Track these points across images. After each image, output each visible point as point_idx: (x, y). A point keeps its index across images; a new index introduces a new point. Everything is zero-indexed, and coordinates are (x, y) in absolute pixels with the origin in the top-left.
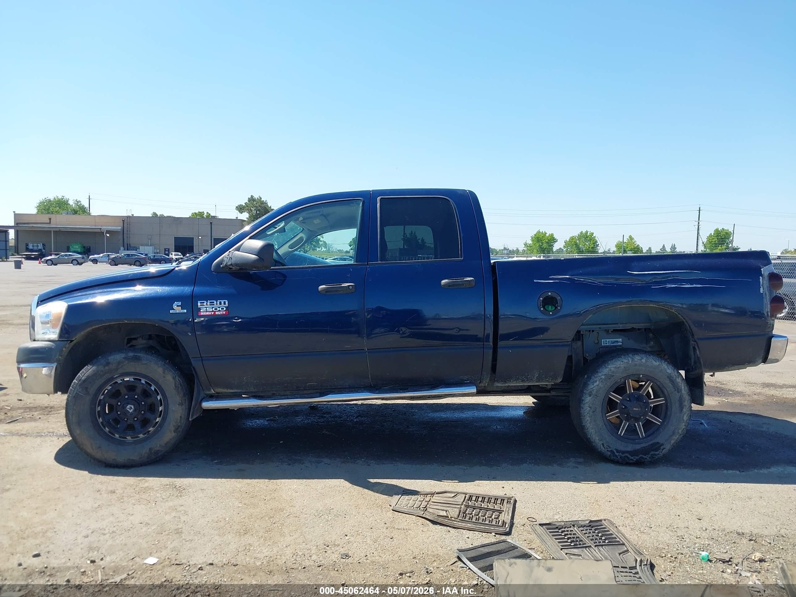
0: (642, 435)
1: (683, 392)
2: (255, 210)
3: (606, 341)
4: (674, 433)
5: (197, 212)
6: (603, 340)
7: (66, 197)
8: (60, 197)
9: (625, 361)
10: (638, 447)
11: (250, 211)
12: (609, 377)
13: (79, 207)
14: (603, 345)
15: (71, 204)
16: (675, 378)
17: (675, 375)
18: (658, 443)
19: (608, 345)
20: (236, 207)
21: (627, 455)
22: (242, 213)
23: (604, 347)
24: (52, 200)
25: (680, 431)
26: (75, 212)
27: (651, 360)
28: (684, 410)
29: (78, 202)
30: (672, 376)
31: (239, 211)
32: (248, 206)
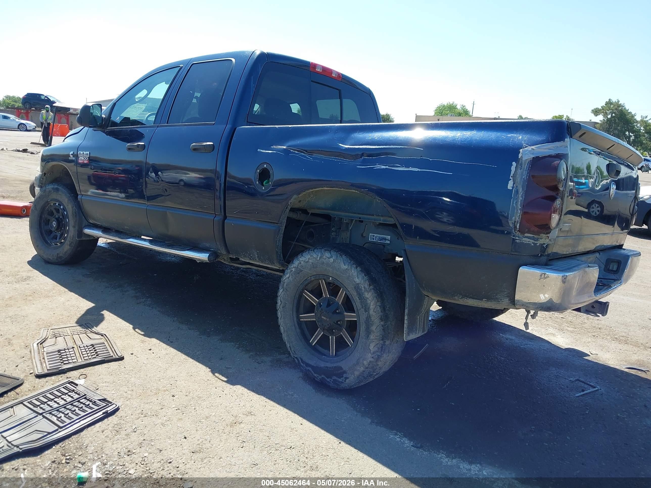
0: (332, 353)
1: (371, 312)
2: (610, 113)
3: (374, 236)
4: (358, 363)
5: (557, 115)
6: (370, 234)
7: (456, 103)
8: (451, 103)
9: (315, 256)
10: (322, 364)
11: (605, 115)
12: (299, 271)
13: (463, 110)
14: (370, 240)
15: (458, 108)
16: (363, 291)
17: (364, 287)
18: (341, 368)
19: (375, 240)
20: (592, 110)
21: (310, 369)
22: (596, 116)
23: (370, 242)
24: (445, 105)
25: (365, 363)
26: (460, 115)
27: (339, 261)
28: (372, 337)
29: (464, 107)
30: (360, 288)
31: (594, 114)
32: (603, 109)
